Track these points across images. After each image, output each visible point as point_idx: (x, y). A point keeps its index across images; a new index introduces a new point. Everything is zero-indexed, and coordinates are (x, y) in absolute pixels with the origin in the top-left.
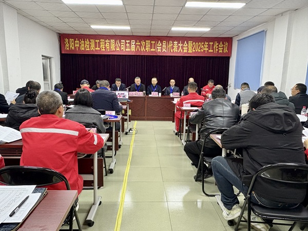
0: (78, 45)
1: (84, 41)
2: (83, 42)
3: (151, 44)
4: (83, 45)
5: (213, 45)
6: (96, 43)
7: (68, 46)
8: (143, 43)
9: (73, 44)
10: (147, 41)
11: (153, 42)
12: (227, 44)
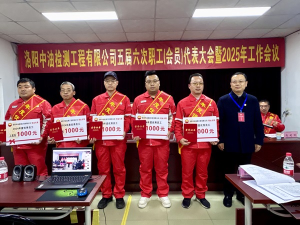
0: (45, 60)
1: (54, 53)
2: (51, 54)
3: (157, 53)
4: (53, 60)
5: (255, 51)
6: (71, 55)
7: (30, 62)
8: (144, 52)
9: (37, 58)
10: (149, 49)
11: (159, 50)
12: (277, 48)
